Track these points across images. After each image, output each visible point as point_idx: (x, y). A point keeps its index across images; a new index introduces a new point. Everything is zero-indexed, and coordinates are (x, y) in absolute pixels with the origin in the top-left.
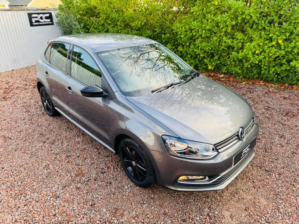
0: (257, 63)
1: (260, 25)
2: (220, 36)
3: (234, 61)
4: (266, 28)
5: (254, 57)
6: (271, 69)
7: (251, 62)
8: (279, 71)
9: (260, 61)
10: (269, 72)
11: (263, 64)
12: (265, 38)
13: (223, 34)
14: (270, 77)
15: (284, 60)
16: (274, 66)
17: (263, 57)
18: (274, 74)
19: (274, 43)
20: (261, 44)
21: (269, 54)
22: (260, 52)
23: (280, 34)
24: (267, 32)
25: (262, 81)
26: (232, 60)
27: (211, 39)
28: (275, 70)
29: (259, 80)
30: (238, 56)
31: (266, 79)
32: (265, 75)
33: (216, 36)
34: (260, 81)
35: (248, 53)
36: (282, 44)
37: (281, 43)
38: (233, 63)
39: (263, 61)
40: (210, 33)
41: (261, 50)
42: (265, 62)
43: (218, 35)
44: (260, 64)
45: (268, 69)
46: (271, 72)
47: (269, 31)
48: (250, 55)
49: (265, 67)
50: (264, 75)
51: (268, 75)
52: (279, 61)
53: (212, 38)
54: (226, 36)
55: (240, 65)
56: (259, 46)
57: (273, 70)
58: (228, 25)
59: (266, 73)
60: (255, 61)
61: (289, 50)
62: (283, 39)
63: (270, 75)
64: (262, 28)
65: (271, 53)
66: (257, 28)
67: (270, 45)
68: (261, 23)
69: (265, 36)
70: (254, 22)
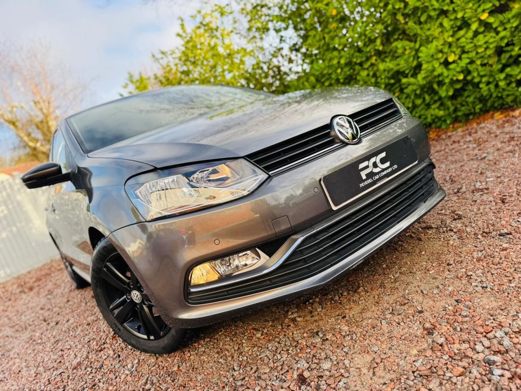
0: (461, 77)
1: (430, 8)
2: (372, 65)
3: (417, 96)
4: (445, 8)
5: (448, 69)
6: (497, 76)
7: (447, 81)
8: (517, 75)
9: (467, 72)
10: (497, 86)
11: (475, 74)
12: (452, 27)
13: (376, 60)
14: (508, 96)
15: (516, 49)
16: (502, 71)
17: (468, 61)
18: (514, 85)
19: (474, 26)
20: (450, 40)
21: (477, 53)
22: (457, 57)
23: (477, 5)
24: (452, 14)
25: (499, 113)
26: (412, 97)
27: (358, 78)
28: (508, 76)
29: (491, 113)
30: (418, 81)
31: (503, 104)
32: (494, 95)
33: (364, 69)
34: (493, 114)
35: (433, 66)
36: (491, 20)
37: (487, 18)
38: (418, 102)
39: (471, 67)
40: (351, 69)
41: (458, 51)
42: (477, 70)
43: (366, 66)
44: (469, 78)
45: (491, 80)
46: (502, 84)
47: (454, 11)
48: (440, 70)
49: (484, 79)
50: (491, 96)
51: (499, 92)
52: (507, 55)
53: (360, 76)
54: (383, 61)
55: (435, 102)
56: (450, 45)
57: (502, 76)
58: (369, 35)
59: (493, 90)
60: (454, 76)
61: (515, 25)
62: (487, 9)
63: (504, 90)
64: (437, 12)
65: (480, 46)
66: (429, 17)
67: (470, 34)
68: (432, 5)
69: (452, 23)
70: (416, 9)
